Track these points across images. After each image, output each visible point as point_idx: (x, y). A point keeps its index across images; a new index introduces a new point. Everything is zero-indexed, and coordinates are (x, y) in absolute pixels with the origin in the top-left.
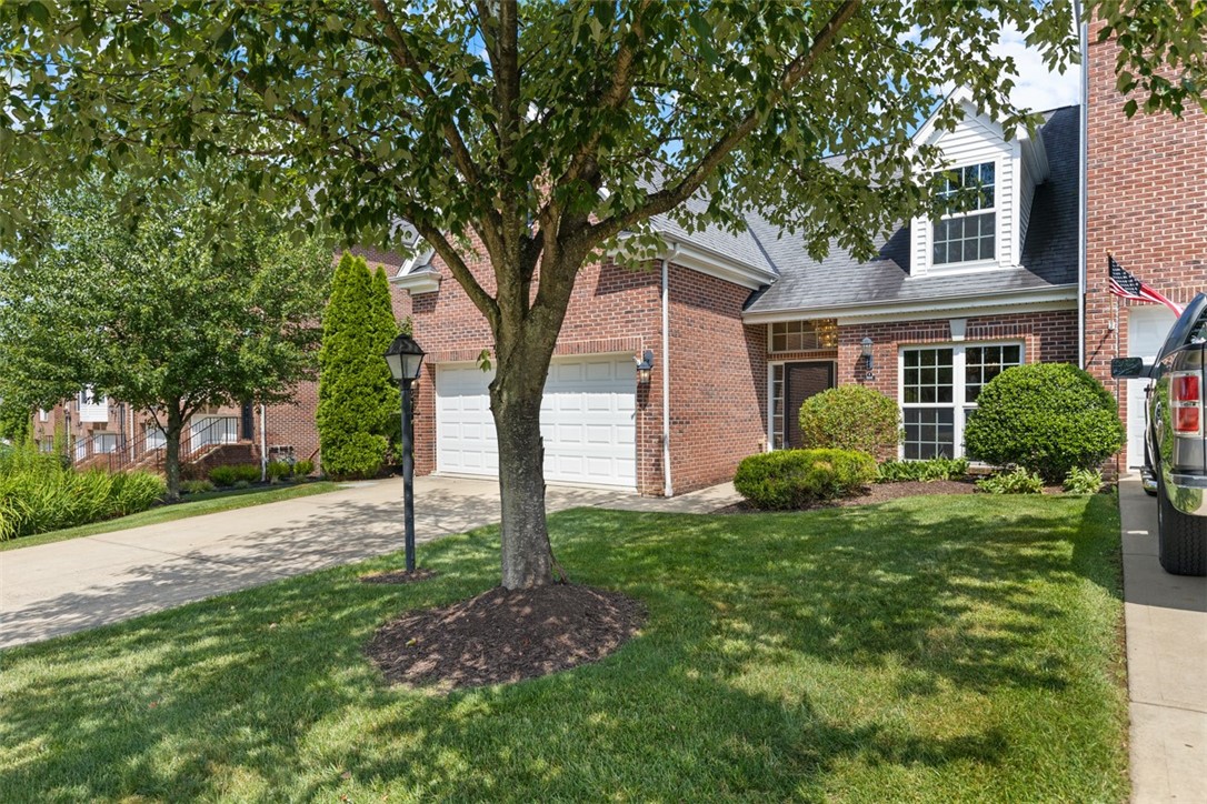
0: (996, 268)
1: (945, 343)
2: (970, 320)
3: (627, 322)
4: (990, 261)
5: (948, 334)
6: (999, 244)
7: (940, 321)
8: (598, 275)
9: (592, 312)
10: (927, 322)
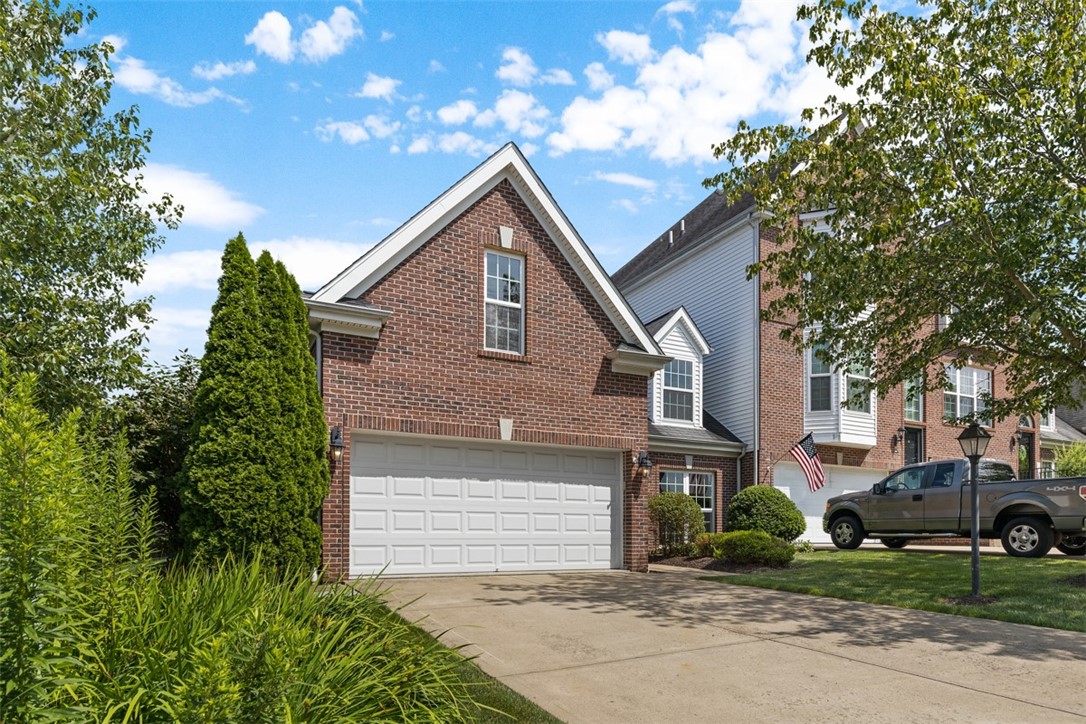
0: (692, 427)
1: (681, 469)
2: (695, 456)
3: (623, 424)
4: (690, 422)
5: (684, 464)
6: (695, 413)
7: (680, 455)
8: (596, 376)
9: (591, 409)
10: (674, 454)
